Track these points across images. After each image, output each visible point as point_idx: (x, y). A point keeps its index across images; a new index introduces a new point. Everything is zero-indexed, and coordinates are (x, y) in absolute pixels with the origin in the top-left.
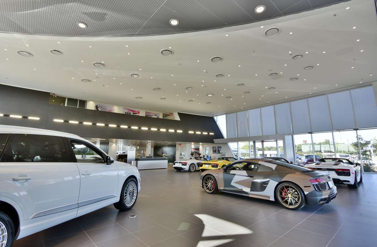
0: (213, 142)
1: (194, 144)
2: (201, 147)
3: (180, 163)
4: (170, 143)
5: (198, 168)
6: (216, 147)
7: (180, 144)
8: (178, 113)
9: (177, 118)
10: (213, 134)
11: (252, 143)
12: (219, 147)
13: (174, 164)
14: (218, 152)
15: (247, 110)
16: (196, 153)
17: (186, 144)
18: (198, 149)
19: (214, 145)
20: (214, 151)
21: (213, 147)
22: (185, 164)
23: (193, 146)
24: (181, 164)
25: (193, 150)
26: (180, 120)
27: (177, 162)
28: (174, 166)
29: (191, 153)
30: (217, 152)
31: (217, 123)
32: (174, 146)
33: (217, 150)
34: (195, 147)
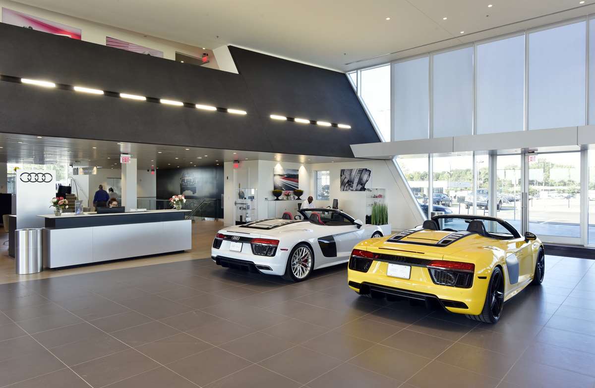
0: (349, 155)
1: (284, 160)
2: (302, 172)
3: (243, 240)
4: (203, 154)
5: (322, 262)
6: (351, 170)
7: (237, 161)
8: (230, 48)
9: (228, 65)
10: (348, 127)
11: (484, 160)
12: (361, 171)
13: (217, 244)
14: (360, 187)
15: (472, 43)
16: (288, 188)
17: (257, 159)
18: (294, 177)
19: (347, 165)
20: (347, 184)
21: (343, 171)
22: (268, 248)
23: (278, 165)
24: (247, 247)
25: (279, 181)
26: (236, 71)
27: (229, 238)
28: (215, 252)
29: (272, 189)
30: (355, 185)
31: (359, 95)
32: (216, 166)
33: (356, 181)
34: (284, 169)
